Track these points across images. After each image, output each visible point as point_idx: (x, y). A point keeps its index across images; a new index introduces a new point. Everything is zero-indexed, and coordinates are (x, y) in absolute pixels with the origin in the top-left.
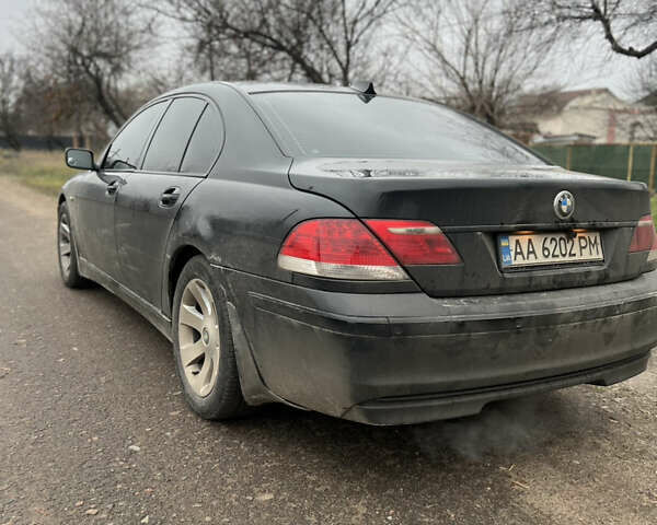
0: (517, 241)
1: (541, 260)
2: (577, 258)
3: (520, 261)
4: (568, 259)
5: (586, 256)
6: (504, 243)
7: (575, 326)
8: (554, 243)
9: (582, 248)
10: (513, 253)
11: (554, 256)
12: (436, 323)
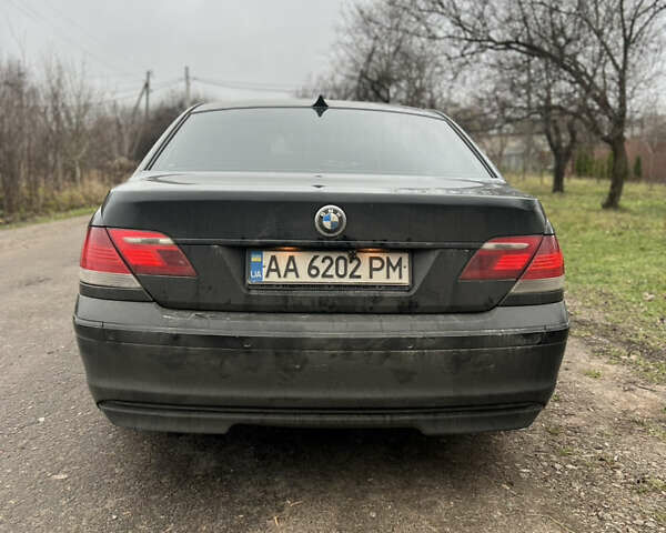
0: (273, 258)
1: (304, 278)
2: (363, 280)
3: (273, 278)
4: (347, 280)
5: (379, 279)
6: (255, 258)
7: (334, 355)
8: (328, 262)
9: (373, 270)
10: (265, 270)
11: (324, 276)
12: (148, 333)
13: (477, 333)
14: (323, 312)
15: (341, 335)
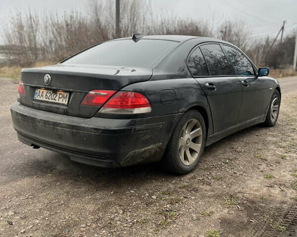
1: (44, 99)
2: (57, 101)
3: (38, 98)
4: (53, 101)
5: (60, 101)
6: (36, 91)
8: (50, 94)
9: (59, 98)
10: (37, 95)
11: (49, 99)
13: (79, 125)
14: (48, 111)
15: (44, 119)
